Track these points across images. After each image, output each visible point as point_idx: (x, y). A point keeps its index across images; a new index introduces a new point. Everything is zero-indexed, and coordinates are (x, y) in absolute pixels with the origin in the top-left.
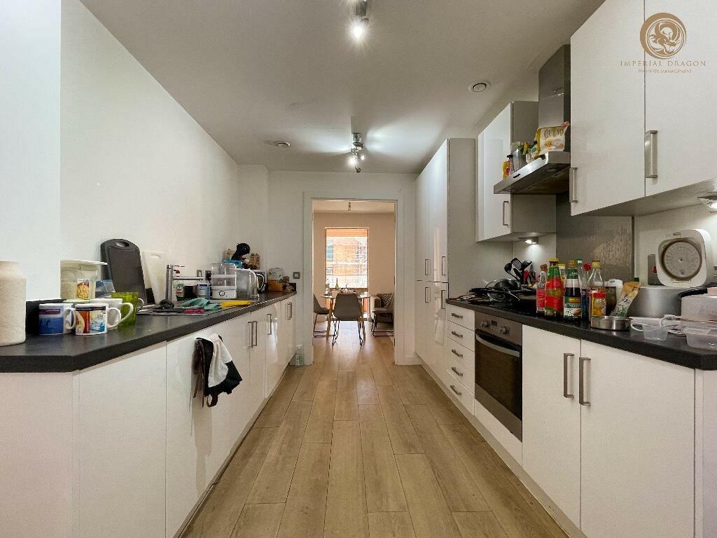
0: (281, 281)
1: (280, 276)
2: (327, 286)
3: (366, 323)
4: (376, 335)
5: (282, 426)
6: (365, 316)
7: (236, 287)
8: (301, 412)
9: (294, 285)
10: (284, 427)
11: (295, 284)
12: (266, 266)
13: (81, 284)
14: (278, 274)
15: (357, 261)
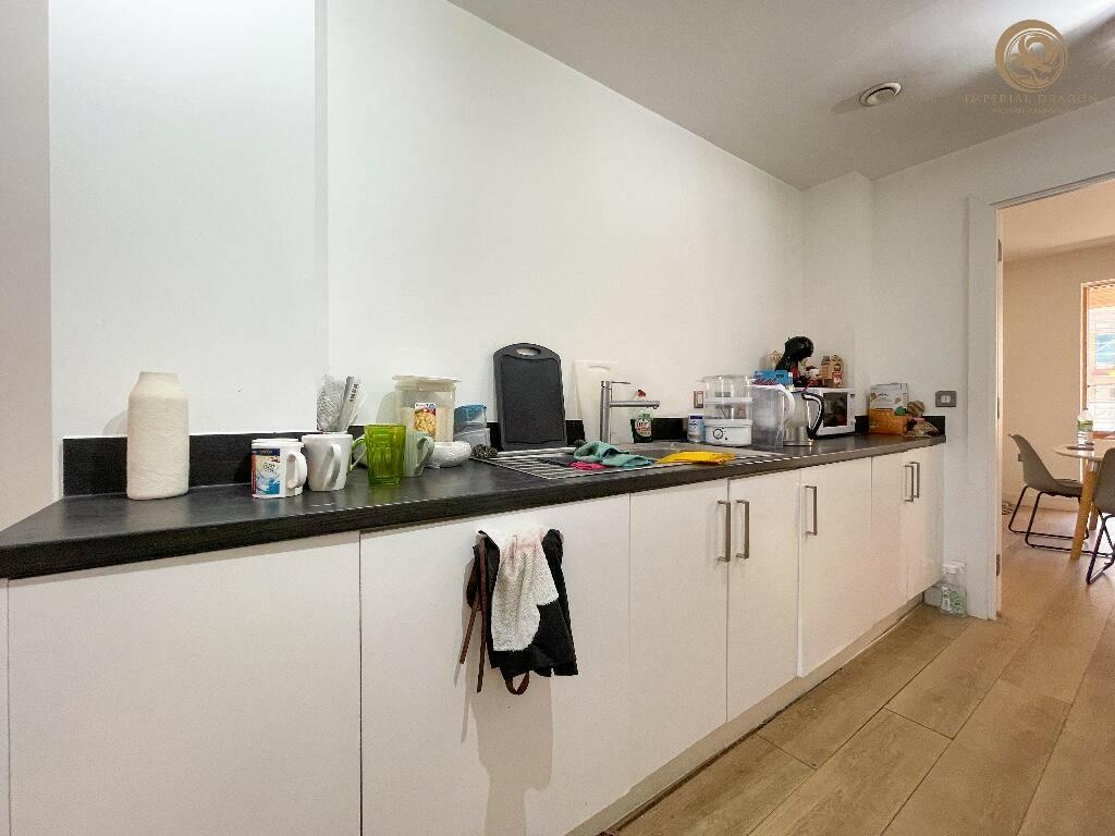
0: (901, 412)
1: (898, 400)
5: (820, 775)
7: (749, 422)
8: (899, 756)
9: (939, 423)
10: (825, 781)
11: (942, 419)
12: (861, 380)
13: (422, 411)
14: (893, 396)
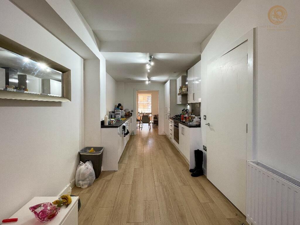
0: (128, 113)
2: (139, 112)
3: (151, 124)
4: (154, 128)
6: (151, 122)
7: (121, 115)
9: (131, 113)
12: (124, 108)
14: (127, 111)
15: (148, 102)
